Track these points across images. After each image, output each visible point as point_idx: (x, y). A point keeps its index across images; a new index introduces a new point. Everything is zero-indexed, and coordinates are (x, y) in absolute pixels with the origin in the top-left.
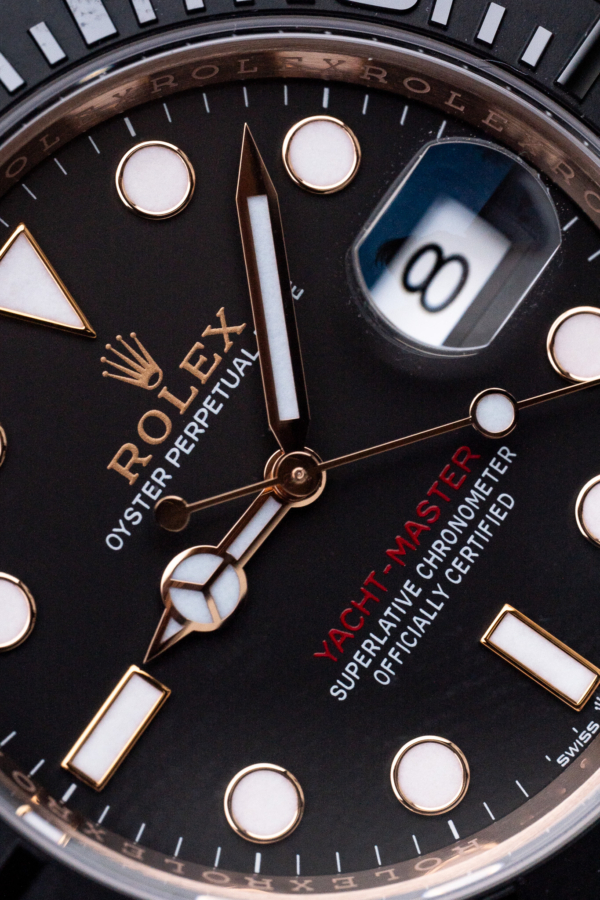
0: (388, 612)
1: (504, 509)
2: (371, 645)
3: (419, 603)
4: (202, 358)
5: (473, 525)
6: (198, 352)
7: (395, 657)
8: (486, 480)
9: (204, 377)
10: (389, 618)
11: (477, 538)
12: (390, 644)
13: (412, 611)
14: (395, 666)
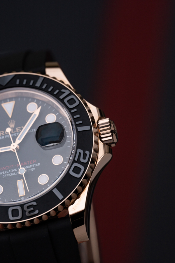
0: (11, 170)
1: (33, 170)
2: (6, 172)
3: (15, 172)
4: (19, 129)
5: (28, 169)
6: (19, 128)
7: (7, 175)
8: (34, 165)
9: (17, 131)
10: (10, 171)
11: (27, 170)
12: (8, 174)
13: (14, 172)
14: (6, 176)
